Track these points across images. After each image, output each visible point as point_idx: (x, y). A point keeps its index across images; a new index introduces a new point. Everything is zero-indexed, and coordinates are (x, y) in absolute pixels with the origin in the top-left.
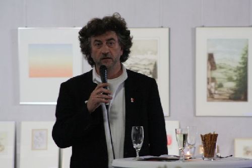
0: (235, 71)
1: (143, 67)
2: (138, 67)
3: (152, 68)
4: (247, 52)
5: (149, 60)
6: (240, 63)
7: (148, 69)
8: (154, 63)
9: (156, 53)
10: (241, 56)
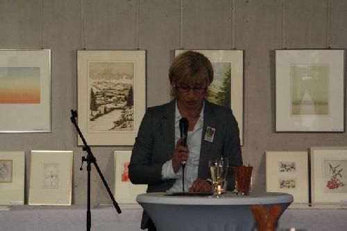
0: (216, 98)
1: (118, 93)
2: (112, 93)
3: (126, 93)
4: (229, 76)
5: (124, 85)
6: (221, 88)
7: (123, 95)
8: (129, 88)
9: (131, 77)
10: (223, 81)
